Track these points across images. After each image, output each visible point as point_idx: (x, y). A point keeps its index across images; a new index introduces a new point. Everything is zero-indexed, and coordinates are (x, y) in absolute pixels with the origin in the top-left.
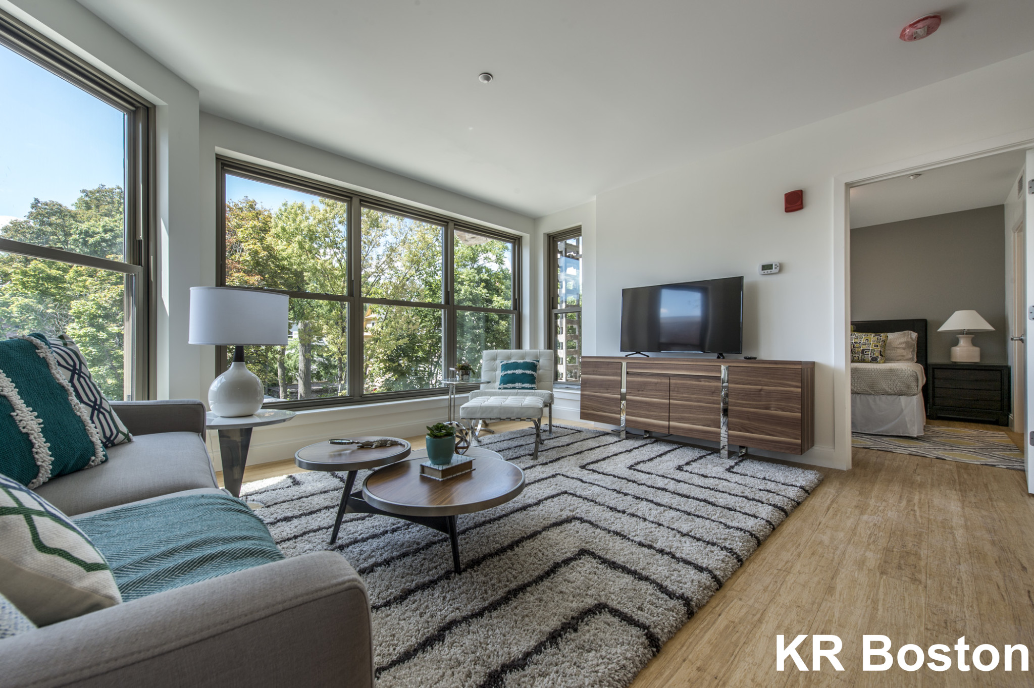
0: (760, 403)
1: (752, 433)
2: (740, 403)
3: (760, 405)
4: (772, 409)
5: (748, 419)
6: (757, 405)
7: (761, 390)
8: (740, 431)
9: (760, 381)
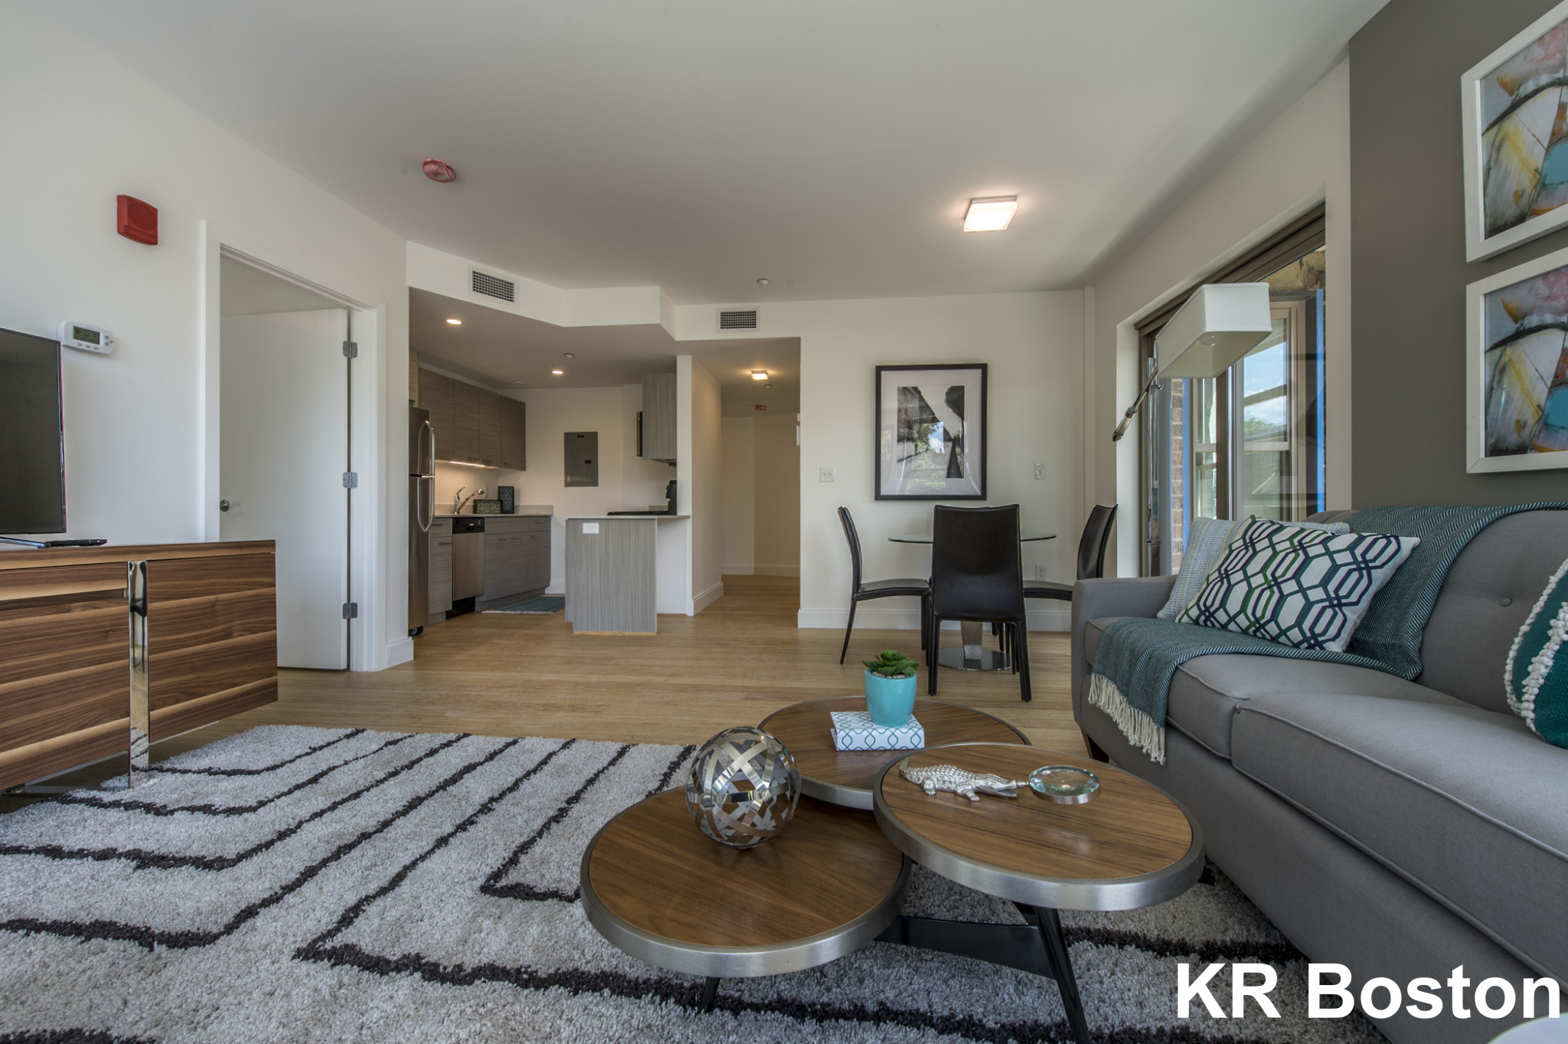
0: (215, 629)
1: (202, 695)
2: (175, 641)
3: (214, 633)
4: (236, 634)
5: (194, 669)
6: (207, 634)
7: (214, 603)
8: (178, 701)
9: (213, 584)
